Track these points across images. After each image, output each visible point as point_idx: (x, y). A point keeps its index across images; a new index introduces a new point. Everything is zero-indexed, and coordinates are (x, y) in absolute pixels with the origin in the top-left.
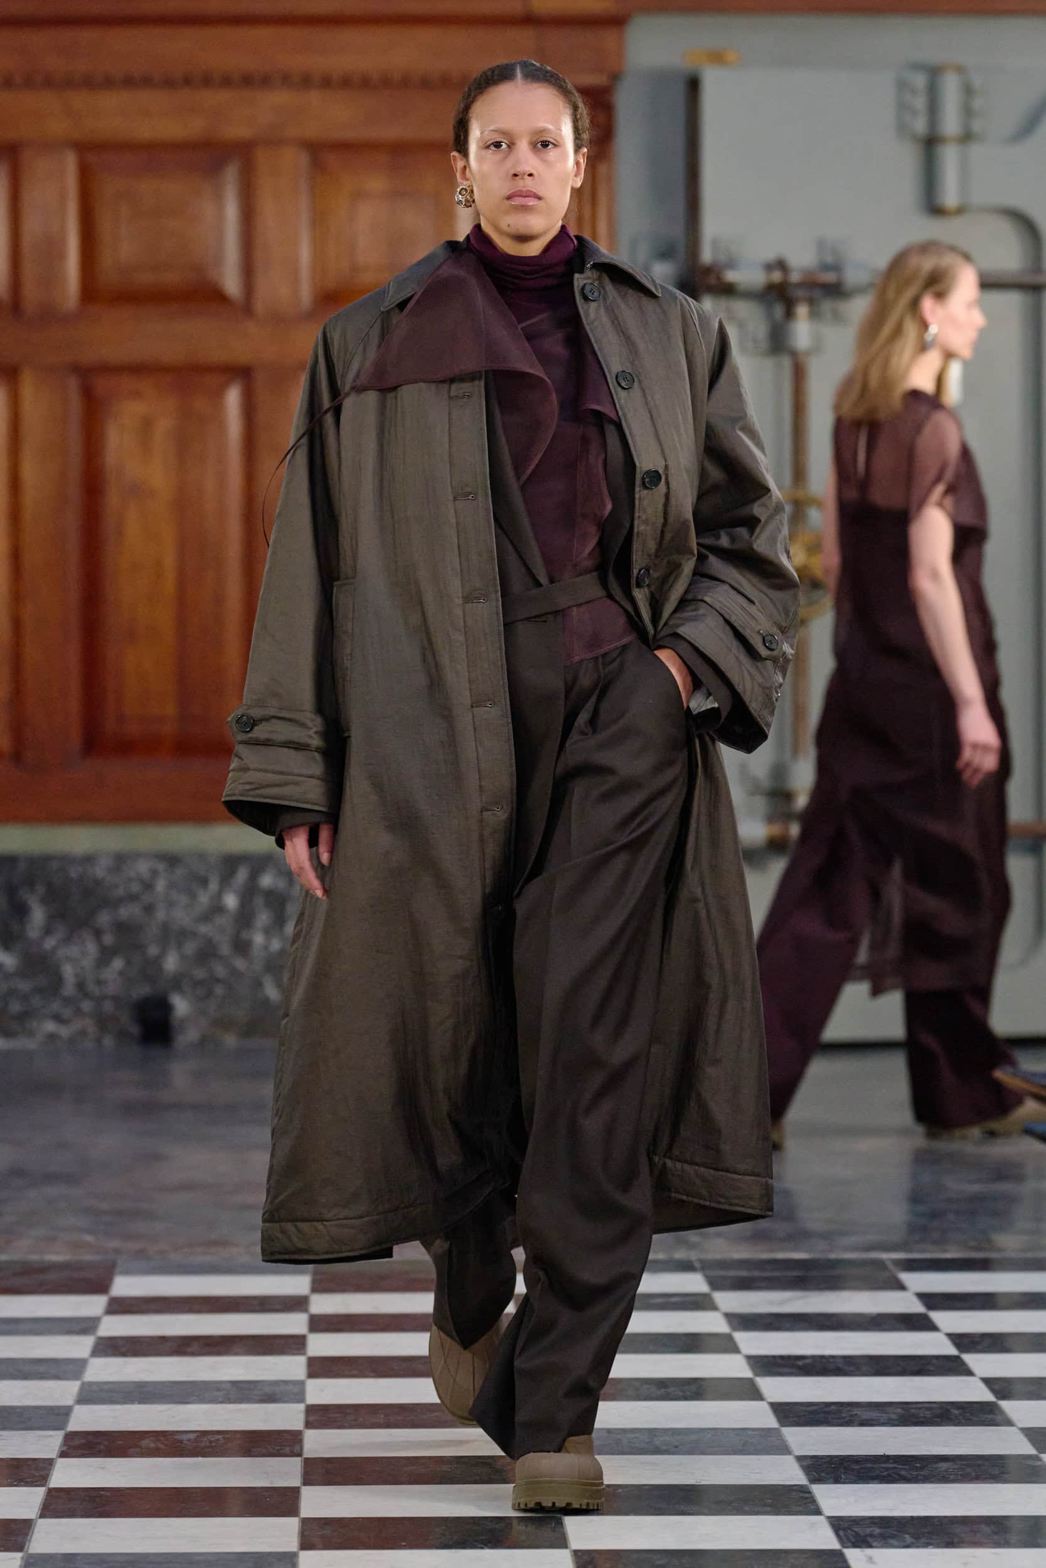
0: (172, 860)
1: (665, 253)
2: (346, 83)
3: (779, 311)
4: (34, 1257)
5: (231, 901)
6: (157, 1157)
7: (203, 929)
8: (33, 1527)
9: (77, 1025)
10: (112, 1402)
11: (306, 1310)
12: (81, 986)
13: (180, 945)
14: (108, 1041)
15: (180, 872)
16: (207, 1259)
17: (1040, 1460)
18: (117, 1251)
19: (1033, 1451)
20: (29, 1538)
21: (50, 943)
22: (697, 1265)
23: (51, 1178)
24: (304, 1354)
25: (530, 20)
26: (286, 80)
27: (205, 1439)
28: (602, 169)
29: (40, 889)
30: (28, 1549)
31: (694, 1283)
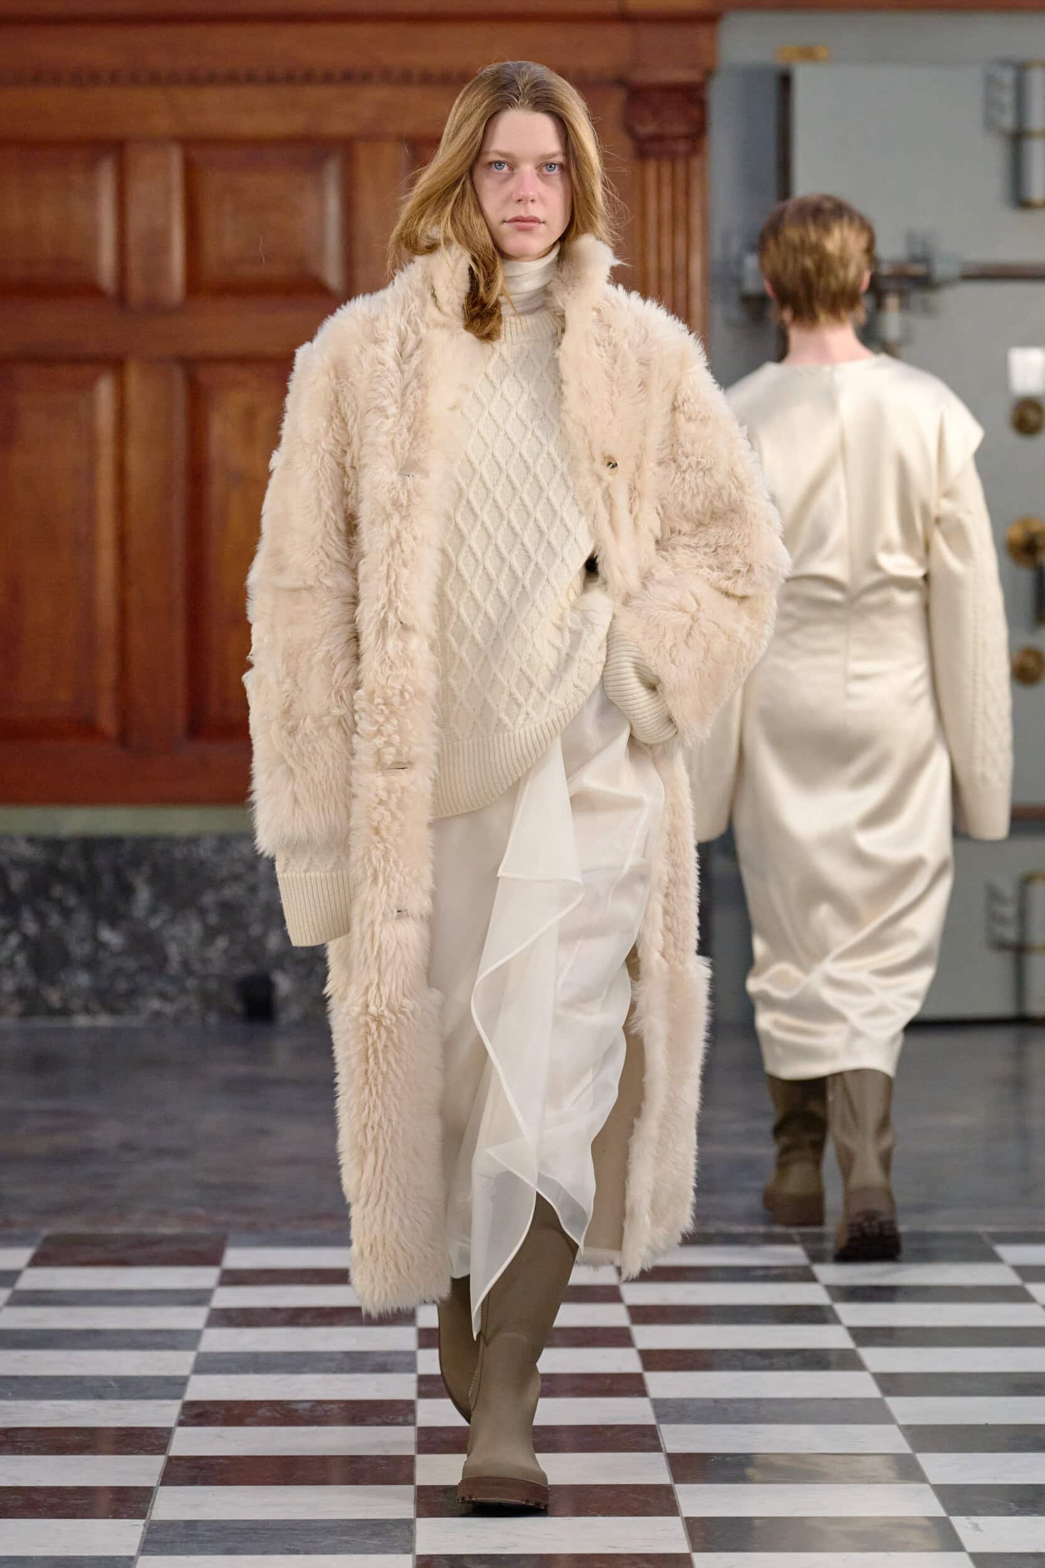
4: (147, 1230)
6: (264, 1132)
8: (154, 1495)
9: (183, 1002)
10: (228, 1371)
12: (185, 964)
14: (213, 1019)
18: (227, 1224)
20: (151, 1505)
21: (155, 923)
22: (797, 1238)
23: (161, 1152)
24: (414, 1325)
25: (625, 18)
26: (387, 76)
27: (319, 1408)
28: (696, 163)
29: (146, 869)
30: (150, 1516)
31: (794, 1255)
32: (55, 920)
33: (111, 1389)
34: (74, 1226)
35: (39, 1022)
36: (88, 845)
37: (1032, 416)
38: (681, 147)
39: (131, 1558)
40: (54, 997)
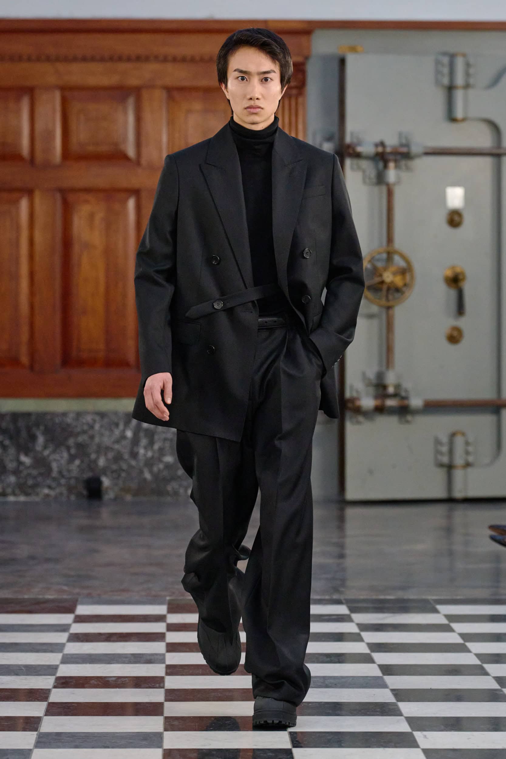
0: (102, 415)
1: (329, 139)
2: (184, 60)
3: (381, 165)
4: (41, 597)
5: (129, 434)
6: (97, 551)
7: (116, 446)
8: (41, 720)
9: (58, 490)
10: (77, 663)
11: (165, 621)
12: (60, 472)
13: (106, 454)
14: (73, 498)
15: (106, 420)
16: (119, 598)
17: (502, 691)
18: (78, 594)
19: (499, 687)
20: (40, 725)
21: (46, 453)
22: (344, 601)
23: (48, 560)
24: (164, 641)
26: (156, 58)
27: (120, 680)
28: (300, 100)
29: (42, 428)
30: (40, 730)
31: (342, 610)
33: (22, 671)
36: (15, 416)
37: (456, 218)
38: (294, 92)
39: (30, 750)
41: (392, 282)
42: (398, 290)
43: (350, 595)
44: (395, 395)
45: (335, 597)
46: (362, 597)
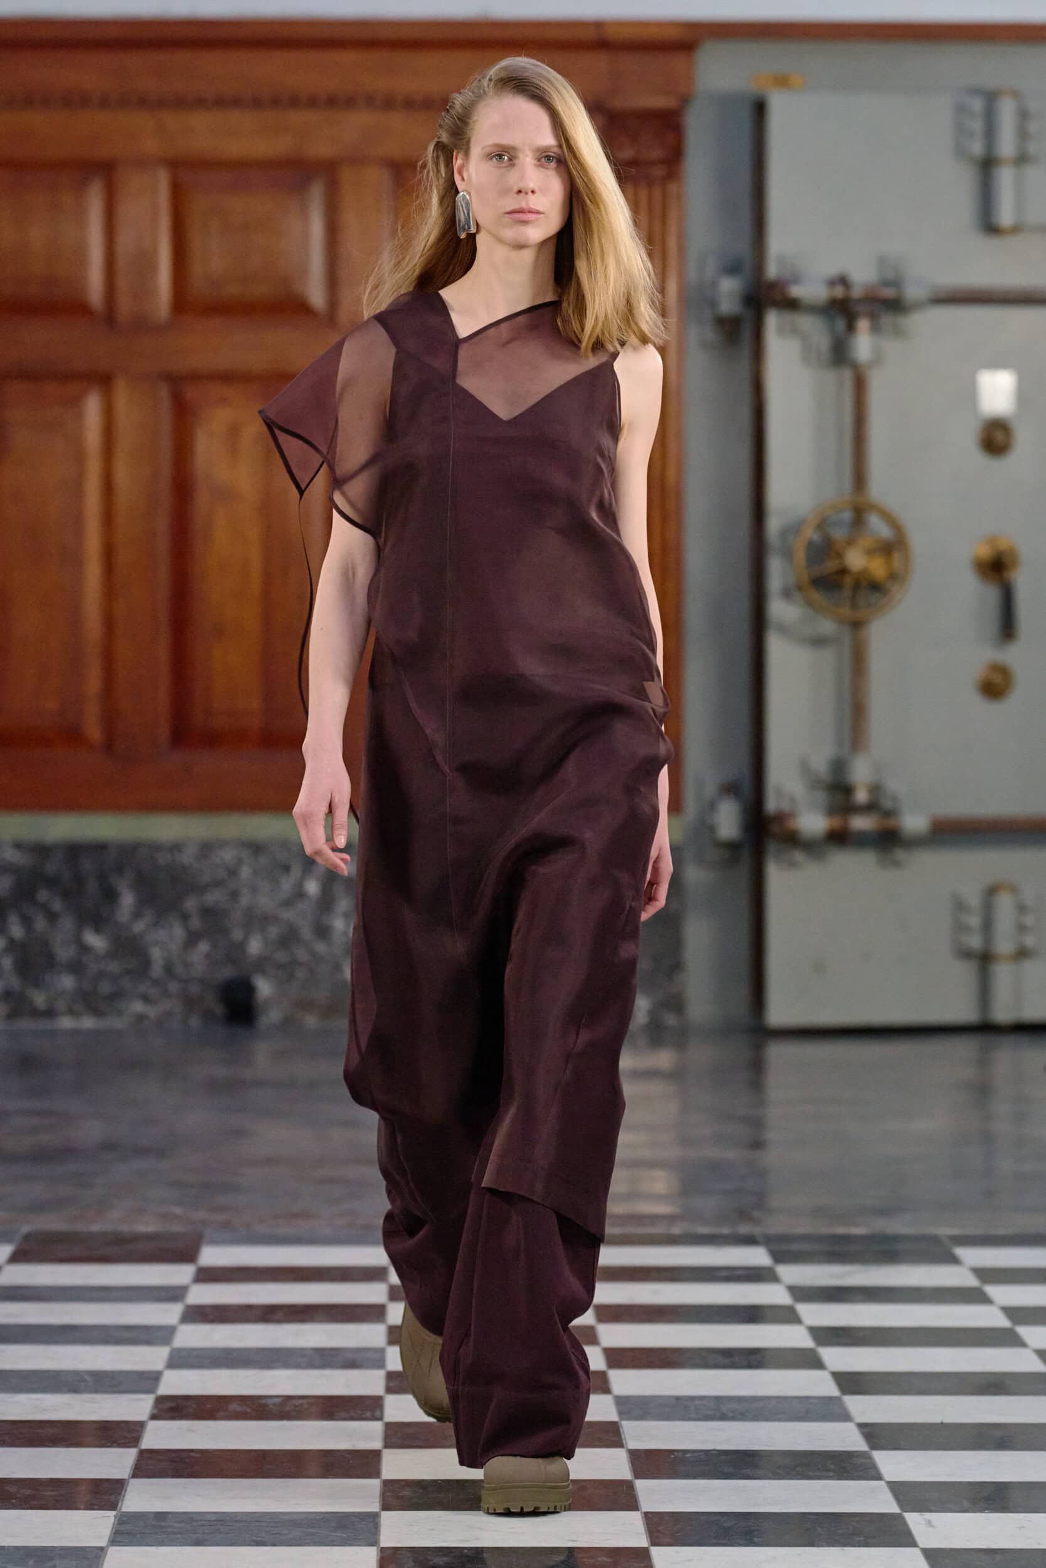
0: (256, 848)
1: (732, 268)
2: (408, 103)
3: (841, 324)
4: (125, 1228)
5: (313, 888)
6: (241, 1133)
7: (288, 915)
8: (125, 1487)
9: (165, 1005)
10: (201, 1366)
11: (384, 1280)
12: (168, 969)
13: (263, 930)
14: (195, 1022)
15: (263, 860)
16: (290, 1230)
18: (204, 1222)
20: (122, 1496)
21: (139, 927)
22: (761, 1239)
23: (141, 1152)
24: (382, 1321)
26: (370, 101)
27: (290, 1403)
28: (672, 187)
29: (130, 875)
30: (121, 1507)
31: (758, 1256)
32: (40, 924)
33: (85, 1382)
34: (53, 1223)
35: (25, 1024)
36: (74, 851)
37: (999, 436)
38: (658, 172)
39: (102, 1549)
40: (39, 999)
41: (864, 573)
42: (876, 587)
43: (778, 1225)
44: (871, 807)
45: (744, 1229)
46: (799, 1231)
